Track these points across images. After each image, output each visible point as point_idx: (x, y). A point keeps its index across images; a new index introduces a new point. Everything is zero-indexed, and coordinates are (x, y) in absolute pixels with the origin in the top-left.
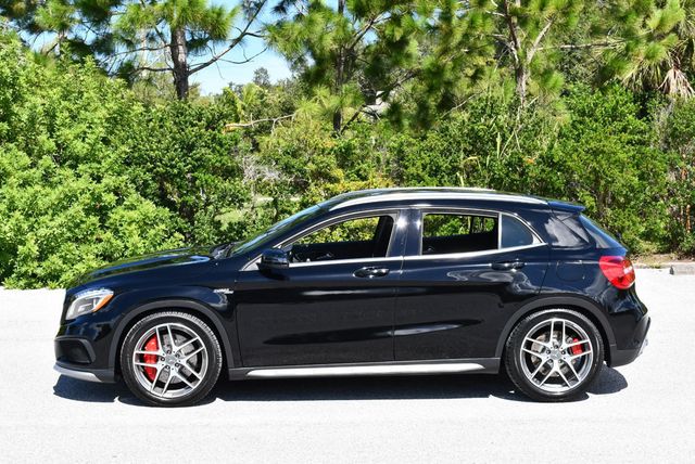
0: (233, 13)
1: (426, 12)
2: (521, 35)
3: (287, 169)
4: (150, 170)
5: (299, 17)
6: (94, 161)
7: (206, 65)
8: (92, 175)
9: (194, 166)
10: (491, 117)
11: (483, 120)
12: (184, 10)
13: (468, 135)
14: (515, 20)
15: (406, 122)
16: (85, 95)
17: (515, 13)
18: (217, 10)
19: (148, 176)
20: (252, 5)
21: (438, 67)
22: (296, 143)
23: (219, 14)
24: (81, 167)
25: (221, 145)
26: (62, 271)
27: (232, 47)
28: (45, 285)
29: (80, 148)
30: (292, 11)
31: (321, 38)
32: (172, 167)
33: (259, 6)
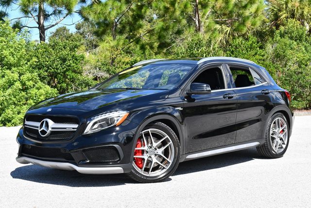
3: (108, 71)
4: (46, 71)
6: (20, 66)
9: (67, 69)
19: (46, 74)
24: (13, 69)
25: (77, 60)
26: (13, 118)
28: (5, 125)
29: (12, 60)
32: (57, 69)
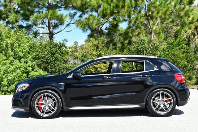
0: (66, 16)
1: (123, 16)
2: (151, 22)
3: (82, 61)
4: (42, 61)
5: (86, 18)
6: (25, 58)
7: (59, 32)
8: (25, 62)
9: (55, 60)
10: (143, 45)
11: (140, 46)
12: (51, 15)
13: (136, 50)
14: (149, 18)
15: (118, 49)
16: (23, 39)
17: (149, 15)
18: (61, 15)
19: (41, 63)
20: (72, 15)
21: (127, 32)
22: (85, 54)
23: (62, 16)
27: (66, 27)
28: (10, 94)
29: (21, 54)
30: (84, 17)
31: (92, 24)
32: (48, 60)
33: (74, 15)
